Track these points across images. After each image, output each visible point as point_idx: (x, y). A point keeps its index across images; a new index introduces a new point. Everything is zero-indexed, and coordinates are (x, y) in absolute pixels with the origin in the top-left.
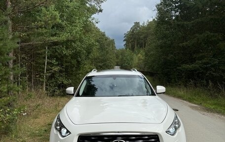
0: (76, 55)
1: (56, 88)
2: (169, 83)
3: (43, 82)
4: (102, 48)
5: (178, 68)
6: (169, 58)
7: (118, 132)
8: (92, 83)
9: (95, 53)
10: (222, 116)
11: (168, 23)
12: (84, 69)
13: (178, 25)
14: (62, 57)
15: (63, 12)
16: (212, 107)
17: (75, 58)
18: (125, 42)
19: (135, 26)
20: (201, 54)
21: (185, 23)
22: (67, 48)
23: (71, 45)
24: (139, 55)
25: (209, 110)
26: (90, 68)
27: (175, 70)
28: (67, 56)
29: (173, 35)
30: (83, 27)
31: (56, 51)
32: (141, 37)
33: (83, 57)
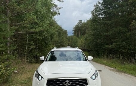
0: (44, 39)
1: (33, 58)
2: (98, 56)
3: (25, 54)
4: (59, 35)
5: (103, 47)
6: (98, 42)
7: (67, 78)
8: (54, 55)
9: (56, 38)
10: (127, 74)
11: (98, 21)
12: (49, 47)
13: (103, 23)
14: (36, 40)
15: (38, 15)
16: (121, 69)
17: (44, 41)
18: (73, 32)
19: (79, 22)
20: (116, 40)
21: (107, 21)
22: (39, 35)
23: (42, 33)
24: (82, 39)
25: (119, 71)
26: (52, 47)
27: (101, 48)
28: (39, 40)
29: (100, 28)
30: (49, 24)
31: (33, 37)
32: (83, 29)
33: (49, 40)
